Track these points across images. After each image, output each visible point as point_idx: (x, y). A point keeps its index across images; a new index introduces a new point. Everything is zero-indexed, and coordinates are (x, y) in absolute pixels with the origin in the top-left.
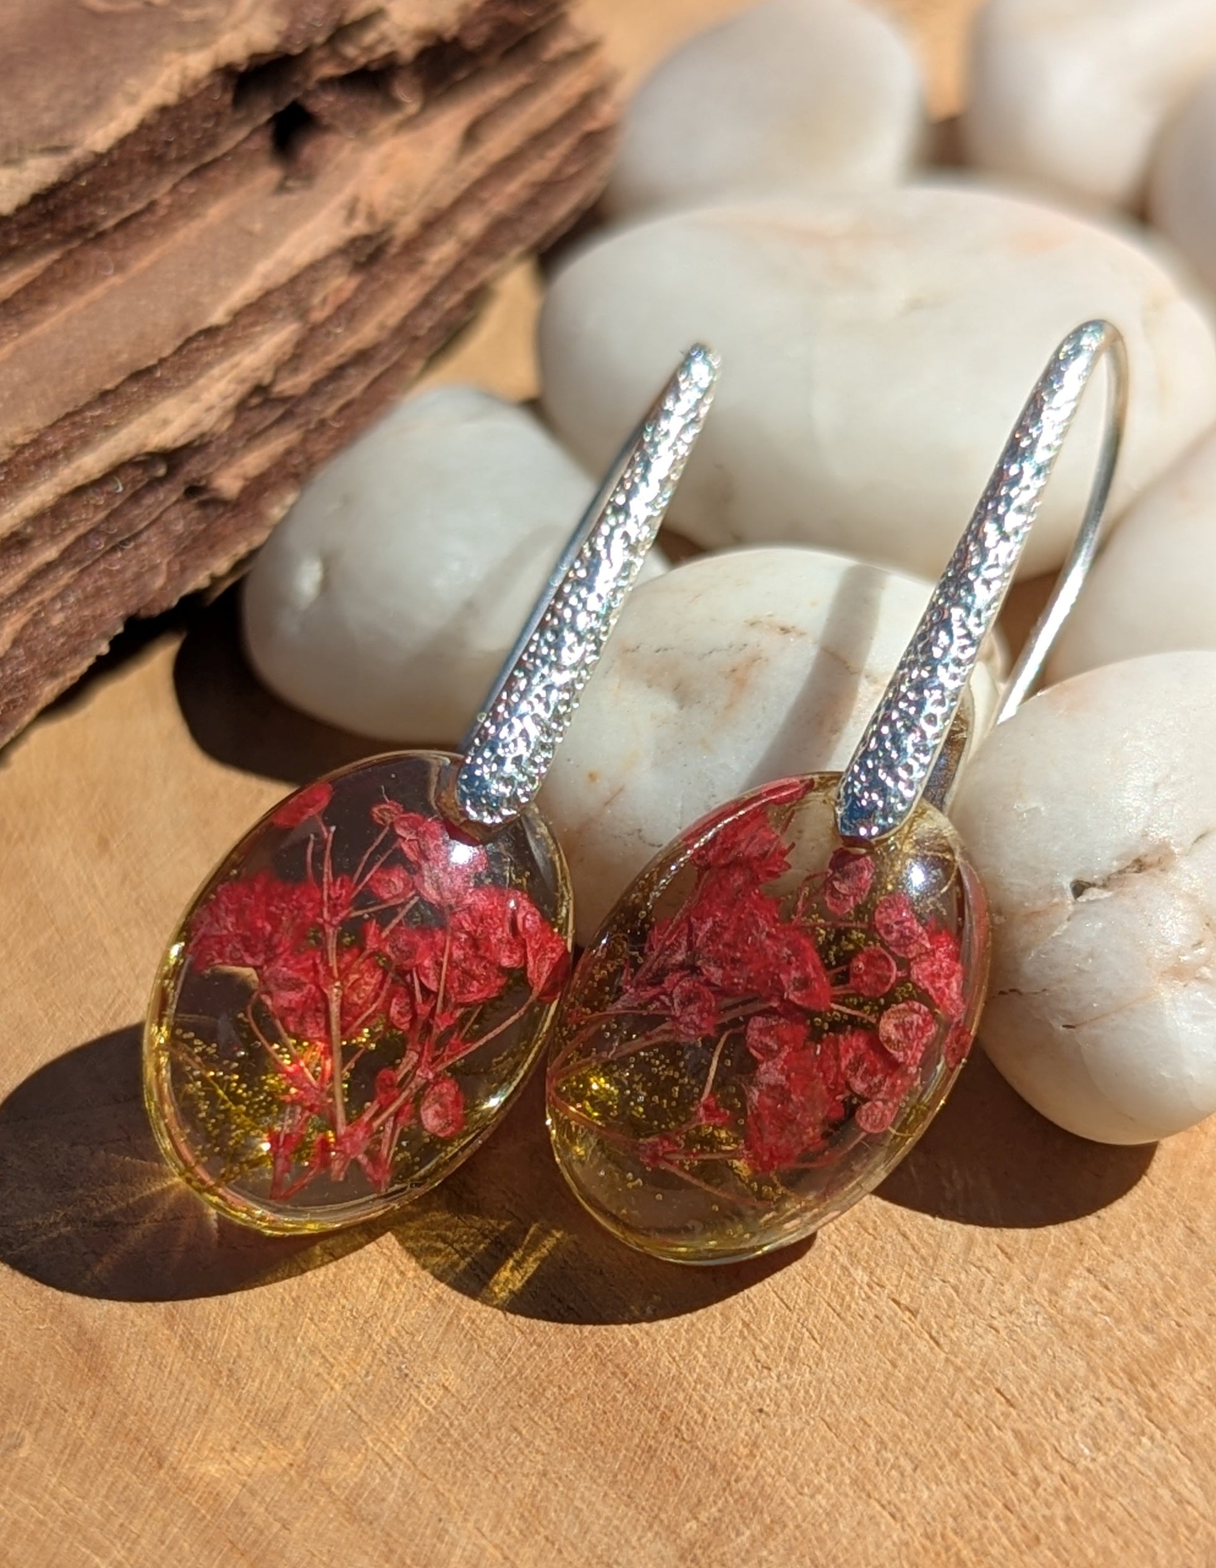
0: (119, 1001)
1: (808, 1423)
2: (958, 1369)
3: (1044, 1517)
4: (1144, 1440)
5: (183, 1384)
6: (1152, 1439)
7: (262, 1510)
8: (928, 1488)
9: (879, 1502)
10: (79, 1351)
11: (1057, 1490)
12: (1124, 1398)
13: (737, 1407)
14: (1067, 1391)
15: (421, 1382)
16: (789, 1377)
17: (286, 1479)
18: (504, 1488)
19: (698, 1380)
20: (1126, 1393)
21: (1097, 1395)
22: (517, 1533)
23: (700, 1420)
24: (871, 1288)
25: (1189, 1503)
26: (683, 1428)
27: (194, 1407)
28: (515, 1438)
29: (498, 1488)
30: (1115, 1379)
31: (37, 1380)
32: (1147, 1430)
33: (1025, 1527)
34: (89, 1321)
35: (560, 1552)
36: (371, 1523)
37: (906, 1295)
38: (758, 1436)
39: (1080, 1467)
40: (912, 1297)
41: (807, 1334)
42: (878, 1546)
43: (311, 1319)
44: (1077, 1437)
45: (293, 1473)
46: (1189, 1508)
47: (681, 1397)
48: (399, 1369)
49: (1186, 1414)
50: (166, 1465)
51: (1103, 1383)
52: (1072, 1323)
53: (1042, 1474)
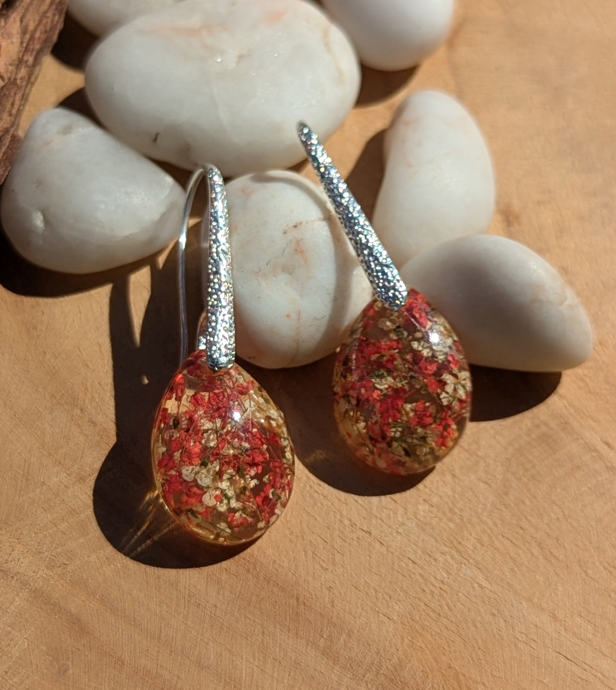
0: (27, 464)
1: (348, 588)
2: (392, 553)
3: (439, 605)
4: (463, 565)
5: (118, 628)
6: (465, 564)
7: (167, 673)
8: (397, 604)
9: (382, 614)
10: (74, 623)
11: (440, 594)
12: (451, 550)
13: (321, 588)
14: (432, 552)
15: (206, 605)
16: (336, 571)
17: (172, 658)
18: (251, 642)
19: (305, 580)
20: (451, 548)
21: (442, 552)
22: (262, 659)
23: (310, 597)
24: (352, 526)
25: (485, 587)
26: (306, 602)
27: (127, 636)
28: (248, 621)
29: (249, 642)
30: (447, 544)
31: (63, 639)
32: (463, 562)
33: (434, 611)
34: (73, 611)
35: (280, 662)
36: (209, 668)
37: (365, 526)
38: (333, 598)
39: (445, 582)
40: (368, 527)
41: (336, 551)
42: (387, 632)
43: (156, 589)
44: (440, 570)
45: (173, 654)
46: (485, 589)
47: (301, 589)
48: (196, 602)
49: (473, 551)
50: (126, 663)
51: (443, 547)
52: (425, 524)
53: (433, 589)
